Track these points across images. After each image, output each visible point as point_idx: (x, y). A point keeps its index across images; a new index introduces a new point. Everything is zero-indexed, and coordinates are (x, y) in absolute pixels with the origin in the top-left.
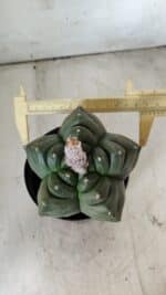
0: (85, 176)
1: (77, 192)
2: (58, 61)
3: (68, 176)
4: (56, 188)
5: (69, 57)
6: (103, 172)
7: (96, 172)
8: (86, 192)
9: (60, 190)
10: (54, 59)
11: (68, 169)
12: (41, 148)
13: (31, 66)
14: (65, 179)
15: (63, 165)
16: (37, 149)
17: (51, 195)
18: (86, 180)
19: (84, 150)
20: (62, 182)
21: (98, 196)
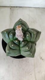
0: (23, 41)
1: (20, 47)
2: (18, 8)
3: (17, 41)
4: (12, 46)
5: (21, 7)
6: (29, 40)
7: (27, 40)
8: (23, 47)
9: (14, 47)
10: (17, 7)
11: (17, 39)
12: (7, 32)
13: (9, 8)
14: (16, 43)
15: (15, 38)
16: (5, 32)
17: (10, 48)
18: (23, 43)
19: (22, 32)
20: (15, 44)
21: (27, 48)
